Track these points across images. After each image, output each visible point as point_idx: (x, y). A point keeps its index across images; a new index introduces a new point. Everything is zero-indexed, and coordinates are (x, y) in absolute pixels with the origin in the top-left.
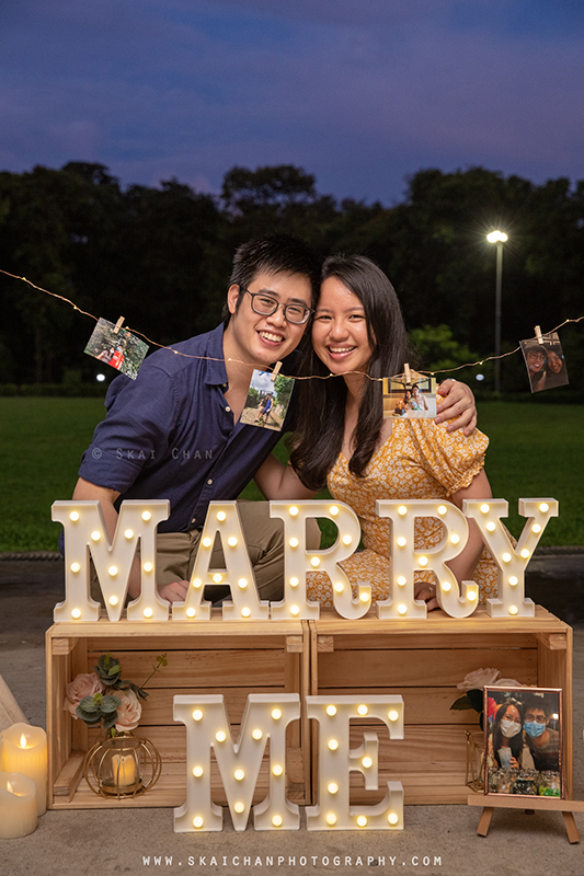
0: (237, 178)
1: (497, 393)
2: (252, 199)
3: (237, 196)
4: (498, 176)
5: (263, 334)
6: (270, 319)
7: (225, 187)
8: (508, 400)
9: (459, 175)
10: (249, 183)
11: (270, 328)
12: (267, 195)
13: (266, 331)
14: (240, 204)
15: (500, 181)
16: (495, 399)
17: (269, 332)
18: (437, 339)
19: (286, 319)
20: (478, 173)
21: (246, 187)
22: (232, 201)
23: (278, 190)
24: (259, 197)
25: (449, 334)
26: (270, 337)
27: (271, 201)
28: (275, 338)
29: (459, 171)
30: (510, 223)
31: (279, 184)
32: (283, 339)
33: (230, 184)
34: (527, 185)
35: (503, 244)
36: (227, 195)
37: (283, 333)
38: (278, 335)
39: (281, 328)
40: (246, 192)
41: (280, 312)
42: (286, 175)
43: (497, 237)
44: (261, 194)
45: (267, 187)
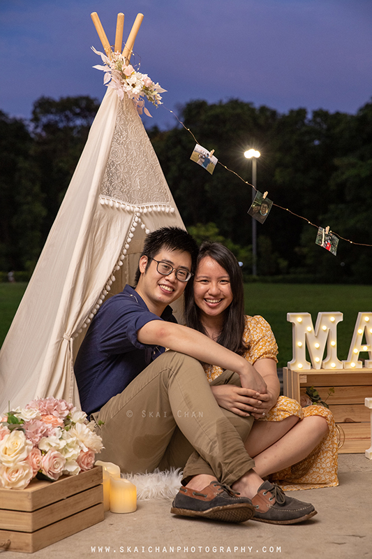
0: (44, 105)
1: (254, 276)
2: (56, 122)
3: (44, 120)
4: (251, 106)
5: (162, 286)
6: (167, 278)
7: (34, 112)
8: (265, 282)
9: (221, 106)
10: (53, 110)
11: (167, 283)
12: (68, 119)
13: (164, 285)
14: (47, 127)
15: (253, 110)
16: (254, 281)
17: (166, 285)
18: (208, 234)
19: (176, 278)
20: (235, 103)
21: (52, 113)
22: (41, 124)
23: (77, 115)
24: (62, 121)
25: (216, 230)
26: (166, 288)
27: (71, 124)
28: (169, 289)
29: (221, 102)
30: (261, 144)
31: (78, 110)
32: (174, 291)
33: (38, 110)
34: (274, 113)
35: (257, 159)
36: (36, 119)
37: (174, 287)
38: (171, 287)
39: (173, 283)
40: (52, 117)
41: (173, 274)
42: (83, 104)
43: (252, 154)
44: (63, 118)
45: (68, 113)
